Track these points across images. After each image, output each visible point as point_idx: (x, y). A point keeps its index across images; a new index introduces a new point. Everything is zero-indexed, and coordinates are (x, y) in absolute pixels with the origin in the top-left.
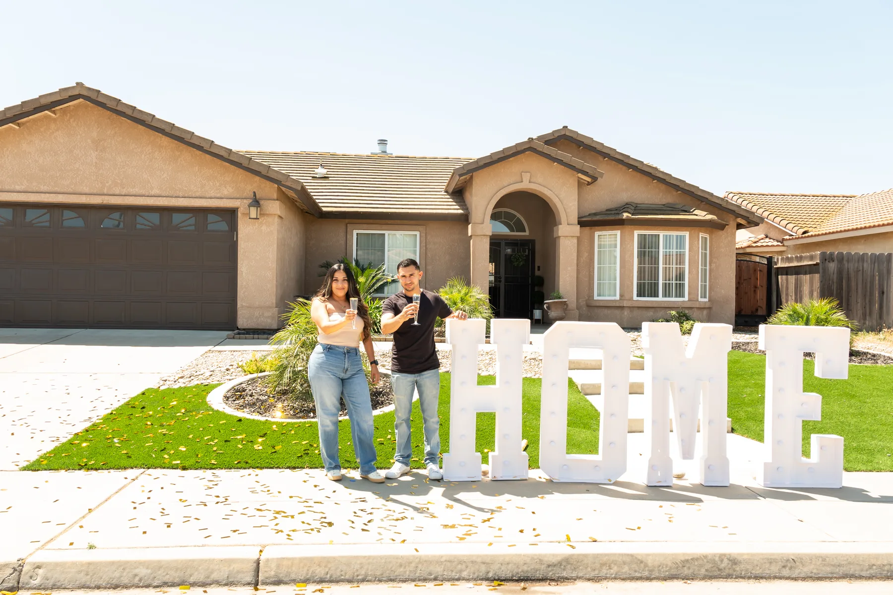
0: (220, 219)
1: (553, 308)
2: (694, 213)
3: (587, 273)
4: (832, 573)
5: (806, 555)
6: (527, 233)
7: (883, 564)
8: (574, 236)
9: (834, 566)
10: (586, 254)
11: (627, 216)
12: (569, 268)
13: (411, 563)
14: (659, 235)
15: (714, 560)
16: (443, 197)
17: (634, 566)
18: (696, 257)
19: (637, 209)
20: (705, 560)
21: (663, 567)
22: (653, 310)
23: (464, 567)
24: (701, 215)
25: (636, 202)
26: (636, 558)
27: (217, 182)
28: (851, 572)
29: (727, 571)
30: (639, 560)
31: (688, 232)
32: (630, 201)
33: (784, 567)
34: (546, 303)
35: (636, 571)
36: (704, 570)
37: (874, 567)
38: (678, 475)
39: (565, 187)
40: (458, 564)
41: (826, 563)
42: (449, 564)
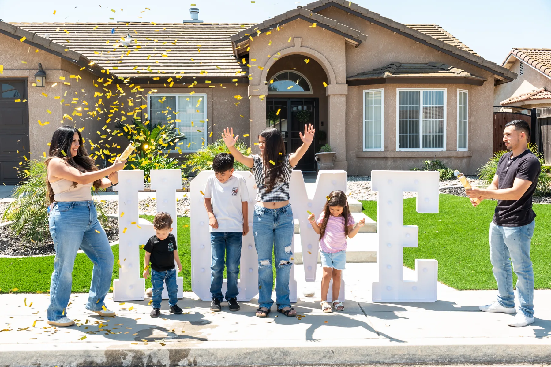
0: (13, 88)
1: (322, 160)
2: (451, 71)
3: (357, 128)
4: (361, 361)
5: (342, 348)
6: (311, 92)
7: (404, 353)
8: (343, 95)
9: (364, 355)
10: (355, 111)
11: (388, 75)
12: (339, 124)
13: (32, 357)
14: (419, 91)
15: (270, 352)
16: (231, 61)
17: (206, 358)
18: (454, 111)
19: (399, 67)
20: (263, 353)
21: (229, 358)
22: (414, 159)
23: (73, 359)
24: (457, 72)
25: (401, 62)
26: (209, 352)
27: (8, 55)
28: (376, 360)
29: (279, 361)
30: (211, 353)
31: (446, 89)
32: (395, 61)
33: (324, 357)
34: (316, 156)
35: (207, 362)
36: (261, 360)
37: (396, 356)
38: (308, 295)
39: (333, 50)
40: (69, 357)
41: (358, 353)
42: (62, 357)
